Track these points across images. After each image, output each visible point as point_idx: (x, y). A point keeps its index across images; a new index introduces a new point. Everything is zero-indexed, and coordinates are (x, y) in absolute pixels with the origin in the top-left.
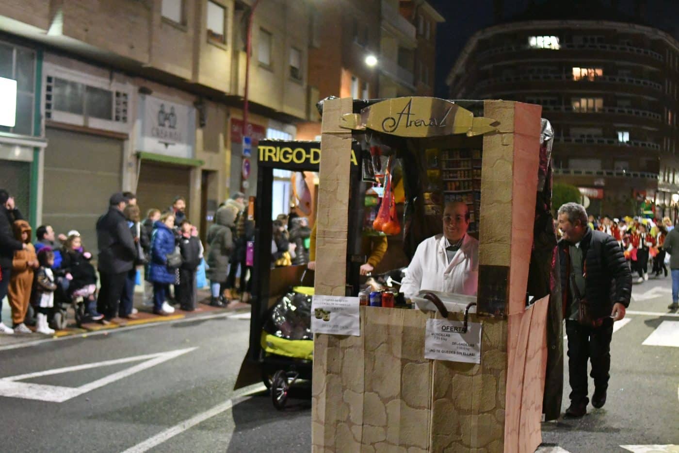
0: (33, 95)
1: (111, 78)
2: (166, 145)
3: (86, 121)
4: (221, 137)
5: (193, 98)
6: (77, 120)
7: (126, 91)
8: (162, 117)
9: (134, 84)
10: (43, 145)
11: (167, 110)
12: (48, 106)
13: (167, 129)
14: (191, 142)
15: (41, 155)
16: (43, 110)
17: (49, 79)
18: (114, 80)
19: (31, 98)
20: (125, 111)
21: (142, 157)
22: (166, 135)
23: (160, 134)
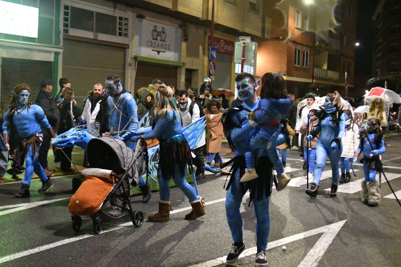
0: (54, 18)
1: (115, 8)
2: (159, 52)
3: (96, 36)
4: (201, 48)
5: (179, 22)
6: (89, 35)
7: (126, 17)
8: (155, 34)
9: (133, 12)
10: (61, 51)
11: (159, 30)
12: (66, 25)
13: (159, 42)
14: (178, 50)
15: (60, 57)
16: (62, 28)
17: (66, 7)
18: (117, 9)
19: (51, 20)
20: (126, 29)
21: (138, 60)
22: (158, 46)
23: (153, 45)
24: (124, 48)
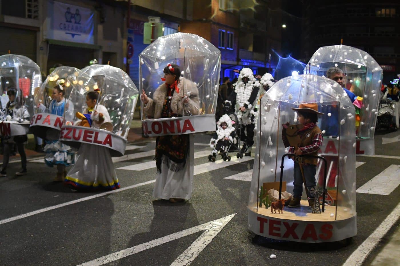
2: (73, 35)
3: (2, 18)
5: (95, 4)
8: (69, 16)
11: (73, 11)
13: (73, 24)
20: (36, 11)
21: (50, 43)
22: (72, 29)
23: (67, 28)
24: (34, 31)
